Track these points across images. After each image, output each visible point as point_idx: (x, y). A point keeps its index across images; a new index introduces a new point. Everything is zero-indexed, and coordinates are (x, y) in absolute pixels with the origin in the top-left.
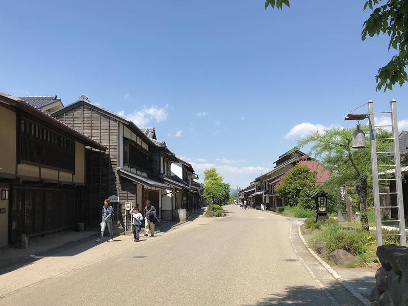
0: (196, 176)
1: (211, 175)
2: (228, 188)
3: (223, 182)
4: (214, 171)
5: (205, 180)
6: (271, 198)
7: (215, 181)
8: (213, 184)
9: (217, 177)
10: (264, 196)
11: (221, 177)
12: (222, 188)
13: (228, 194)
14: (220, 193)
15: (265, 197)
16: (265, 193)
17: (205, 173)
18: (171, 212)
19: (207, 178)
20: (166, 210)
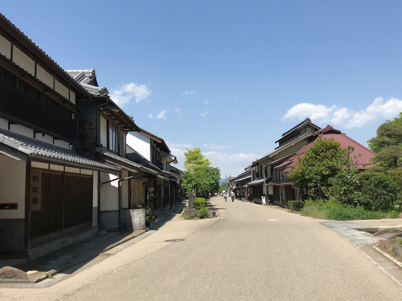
0: (173, 158)
1: (194, 157)
2: (218, 174)
3: (210, 166)
4: (198, 152)
5: (186, 165)
6: (276, 189)
7: (199, 166)
8: (196, 169)
9: (202, 160)
10: (265, 185)
11: (207, 160)
12: (208, 174)
13: (217, 183)
14: (205, 182)
15: (267, 187)
16: (267, 181)
17: (186, 154)
18: (116, 214)
19: (189, 162)
20: (109, 211)
